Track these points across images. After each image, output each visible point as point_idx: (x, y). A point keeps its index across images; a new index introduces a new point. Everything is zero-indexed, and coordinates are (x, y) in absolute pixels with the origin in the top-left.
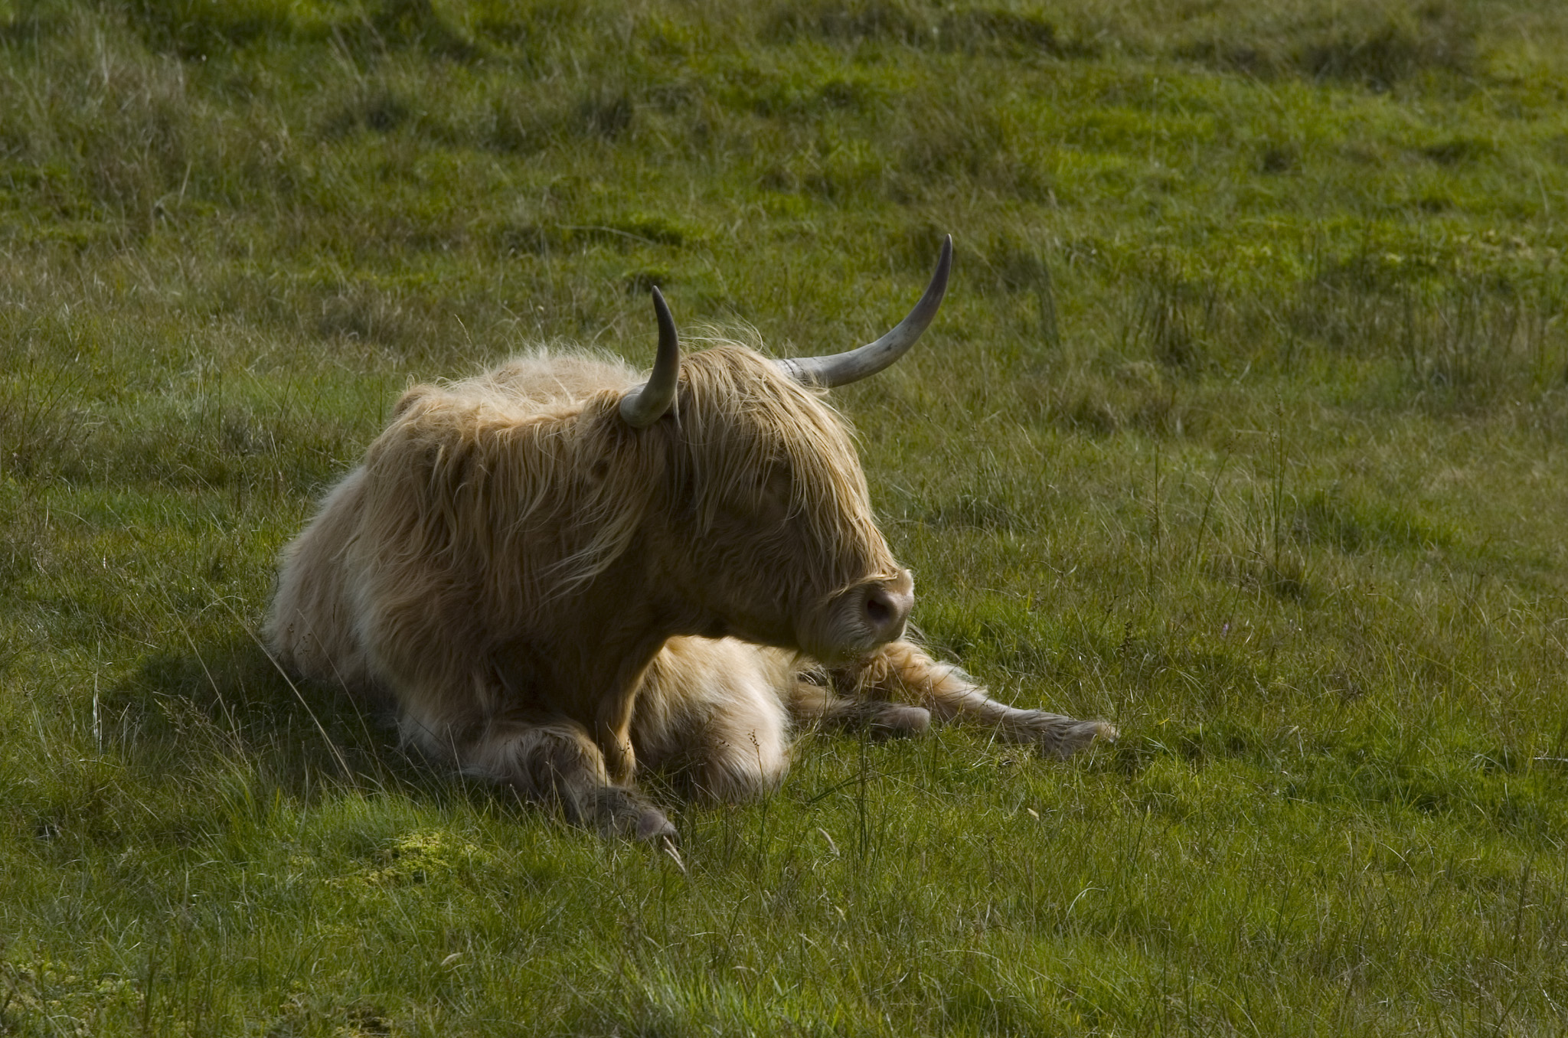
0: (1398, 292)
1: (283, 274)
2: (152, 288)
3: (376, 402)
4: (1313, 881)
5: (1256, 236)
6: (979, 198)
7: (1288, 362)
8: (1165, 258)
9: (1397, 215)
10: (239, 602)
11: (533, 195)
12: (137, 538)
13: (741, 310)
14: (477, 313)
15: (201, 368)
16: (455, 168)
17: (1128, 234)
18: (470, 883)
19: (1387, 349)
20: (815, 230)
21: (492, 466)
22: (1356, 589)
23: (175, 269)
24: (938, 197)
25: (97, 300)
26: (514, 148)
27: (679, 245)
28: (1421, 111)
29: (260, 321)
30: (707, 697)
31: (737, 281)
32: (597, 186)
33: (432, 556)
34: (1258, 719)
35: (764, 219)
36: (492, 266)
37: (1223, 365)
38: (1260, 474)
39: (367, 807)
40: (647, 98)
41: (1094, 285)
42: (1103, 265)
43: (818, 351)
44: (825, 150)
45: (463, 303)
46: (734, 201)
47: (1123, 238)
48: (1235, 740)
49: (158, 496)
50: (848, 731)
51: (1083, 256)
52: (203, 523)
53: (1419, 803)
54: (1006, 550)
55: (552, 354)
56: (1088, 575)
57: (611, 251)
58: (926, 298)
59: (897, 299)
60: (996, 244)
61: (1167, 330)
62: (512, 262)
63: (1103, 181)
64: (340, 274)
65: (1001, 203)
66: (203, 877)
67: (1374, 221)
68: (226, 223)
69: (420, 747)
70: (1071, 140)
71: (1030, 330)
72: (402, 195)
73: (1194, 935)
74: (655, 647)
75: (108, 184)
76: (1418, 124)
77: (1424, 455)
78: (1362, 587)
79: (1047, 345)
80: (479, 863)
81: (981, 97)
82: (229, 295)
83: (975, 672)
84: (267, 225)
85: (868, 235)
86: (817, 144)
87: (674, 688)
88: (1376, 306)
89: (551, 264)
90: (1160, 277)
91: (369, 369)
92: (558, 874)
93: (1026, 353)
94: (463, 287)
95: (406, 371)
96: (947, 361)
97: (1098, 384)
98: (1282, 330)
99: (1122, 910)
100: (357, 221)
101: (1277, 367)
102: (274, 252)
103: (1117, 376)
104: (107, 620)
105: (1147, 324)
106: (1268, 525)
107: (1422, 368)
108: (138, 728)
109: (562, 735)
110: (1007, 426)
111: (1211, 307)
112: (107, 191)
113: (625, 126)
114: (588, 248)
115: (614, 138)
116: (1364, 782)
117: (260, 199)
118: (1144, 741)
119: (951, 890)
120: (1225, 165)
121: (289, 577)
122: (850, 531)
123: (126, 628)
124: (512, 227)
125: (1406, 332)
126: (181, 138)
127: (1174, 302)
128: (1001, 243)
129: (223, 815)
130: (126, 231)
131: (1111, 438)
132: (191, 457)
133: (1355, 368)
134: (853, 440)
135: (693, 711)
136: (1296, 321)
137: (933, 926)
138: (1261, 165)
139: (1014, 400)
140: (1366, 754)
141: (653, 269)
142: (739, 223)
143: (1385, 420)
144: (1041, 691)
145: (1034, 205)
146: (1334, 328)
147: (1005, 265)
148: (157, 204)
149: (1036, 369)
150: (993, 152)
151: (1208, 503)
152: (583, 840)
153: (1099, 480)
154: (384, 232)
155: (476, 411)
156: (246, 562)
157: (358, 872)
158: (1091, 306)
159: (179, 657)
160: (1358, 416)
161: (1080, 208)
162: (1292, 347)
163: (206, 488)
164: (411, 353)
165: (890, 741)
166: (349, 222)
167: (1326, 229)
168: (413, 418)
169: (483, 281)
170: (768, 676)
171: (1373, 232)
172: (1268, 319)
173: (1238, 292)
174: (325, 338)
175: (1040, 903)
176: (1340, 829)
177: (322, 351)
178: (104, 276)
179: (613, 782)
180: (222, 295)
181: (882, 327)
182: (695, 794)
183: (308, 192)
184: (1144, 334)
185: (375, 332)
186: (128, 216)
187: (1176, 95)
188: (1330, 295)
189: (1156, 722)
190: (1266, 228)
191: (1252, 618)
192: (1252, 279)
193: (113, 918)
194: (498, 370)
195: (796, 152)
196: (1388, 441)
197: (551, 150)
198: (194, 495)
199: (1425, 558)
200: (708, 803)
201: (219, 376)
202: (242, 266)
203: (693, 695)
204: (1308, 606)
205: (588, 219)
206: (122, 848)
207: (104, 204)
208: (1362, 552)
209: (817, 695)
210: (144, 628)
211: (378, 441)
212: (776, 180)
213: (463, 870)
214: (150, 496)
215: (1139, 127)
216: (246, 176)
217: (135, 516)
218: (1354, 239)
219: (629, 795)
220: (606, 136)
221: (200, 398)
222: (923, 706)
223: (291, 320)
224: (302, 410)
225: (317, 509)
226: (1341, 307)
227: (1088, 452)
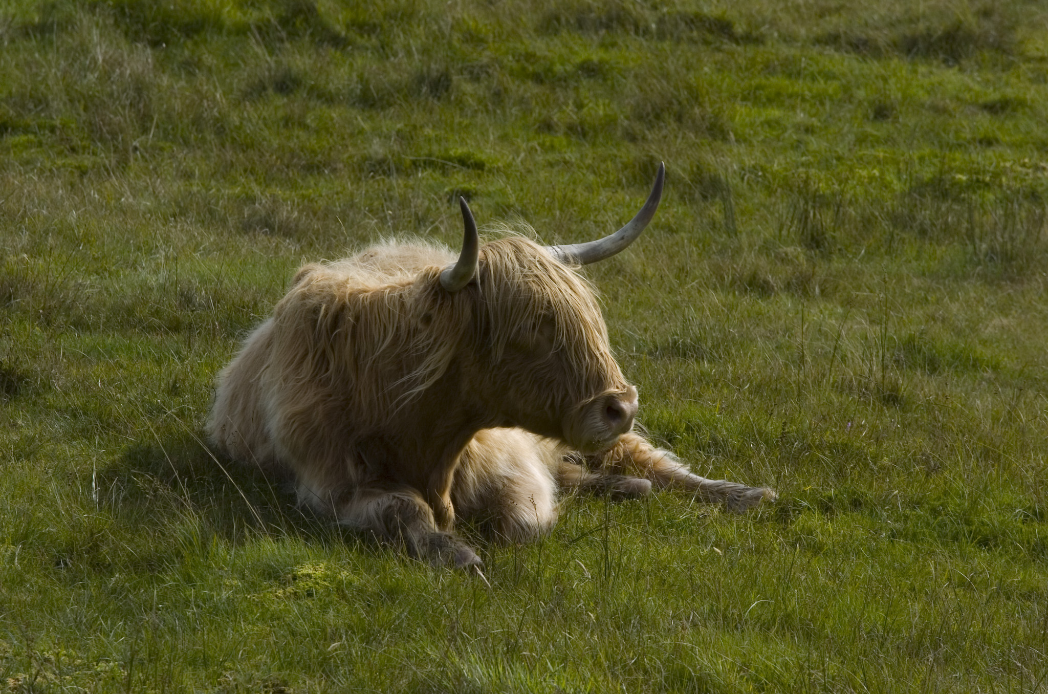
0: (964, 200)
1: (218, 190)
2: (131, 200)
3: (281, 276)
4: (908, 594)
5: (868, 163)
6: (683, 138)
7: (890, 247)
8: (808, 177)
9: (963, 148)
10: (189, 409)
11: (385, 137)
12: (122, 367)
13: (524, 214)
14: (348, 216)
15: (163, 253)
16: (332, 119)
17: (783, 162)
18: (344, 597)
19: (956, 238)
20: (573, 160)
21: (357, 319)
22: (936, 399)
23: (146, 188)
24: (656, 138)
25: (95, 208)
26: (372, 106)
27: (483, 170)
28: (979, 79)
29: (203, 222)
30: (501, 472)
31: (521, 194)
32: (428, 131)
33: (318, 378)
34: (871, 486)
35: (539, 152)
36: (358, 183)
37: (846, 249)
38: (872, 322)
39: (275, 546)
40: (461, 72)
41: (760, 196)
42: (766, 182)
43: (576, 241)
44: (580, 106)
45: (339, 209)
46: (519, 140)
47: (779, 164)
48: (856, 500)
49: (135, 339)
50: (597, 495)
51: (753, 176)
52: (166, 357)
53: (979, 542)
54: (702, 374)
55: (399, 242)
56: (757, 390)
57: (437, 175)
58: (647, 205)
59: (628, 206)
60: (695, 169)
61: (809, 226)
62: (371, 182)
63: (766, 126)
64: (256, 190)
65: (697, 141)
66: (166, 593)
67: (947, 153)
68: (180, 156)
69: (311, 506)
70: (744, 99)
71: (718, 226)
72: (298, 137)
73: (828, 630)
74: (468, 438)
75: (101, 130)
76: (977, 87)
77: (981, 309)
78: (941, 398)
79: (730, 237)
80: (350, 583)
81: (684, 71)
82: (182, 204)
83: (681, 455)
84: (208, 157)
85: (609, 163)
86: (575, 103)
87: (479, 466)
88: (950, 209)
89: (397, 183)
90: (804, 191)
91: (276, 253)
92: (403, 591)
93: (715, 242)
94: (339, 199)
95: (300, 254)
96: (662, 247)
97: (763, 262)
98: (885, 225)
99: (780, 614)
100: (267, 155)
101: (883, 250)
102: (213, 175)
103: (776, 257)
104: (102, 422)
105: (796, 222)
106: (877, 356)
107: (980, 251)
108: (122, 495)
109: (406, 498)
110: (703, 290)
111: (838, 210)
112: (101, 136)
113: (447, 90)
114: (422, 172)
115: (439, 99)
116: (942, 528)
117: (204, 141)
118: (795, 501)
119: (666, 602)
120: (848, 115)
121: (223, 391)
122: (595, 360)
123: (114, 427)
124: (370, 158)
125: (969, 226)
126: (150, 100)
127: (814, 207)
128: (698, 168)
129: (179, 552)
130: (114, 162)
131: (772, 298)
132: (157, 313)
133: (935, 251)
134: (597, 299)
135: (492, 482)
136: (895, 219)
137: (654, 625)
138: (872, 116)
139: (707, 273)
140: (943, 509)
141: (466, 186)
142: (522, 155)
143: (955, 285)
144: (725, 468)
145: (720, 142)
146: (921, 224)
147: (701, 182)
148: (134, 144)
149: (721, 252)
150: (692, 107)
151: (837, 341)
152: (419, 568)
153: (764, 327)
154: (286, 161)
155: (347, 282)
156: (194, 383)
157: (270, 590)
158: (758, 210)
159: (149, 447)
160: (937, 283)
161: (751, 145)
162: (892, 237)
163: (167, 333)
164: (304, 243)
165: (625, 501)
166: (262, 155)
167: (915, 158)
168: (305, 287)
169: (352, 194)
170: (543, 459)
171: (946, 160)
172: (876, 218)
173: (857, 201)
174: (246, 233)
175: (726, 610)
176: (926, 560)
177: (244, 243)
178: (100, 192)
179: (439, 529)
180: (178, 204)
181: (619, 224)
182: (494, 537)
183: (235, 135)
184: (794, 228)
185: (280, 229)
186: (115, 152)
187: (814, 68)
188: (918, 202)
189: (803, 488)
190: (876, 157)
191: (867, 418)
192: (866, 192)
193: (106, 622)
194: (362, 253)
195: (560, 108)
196: (958, 300)
197: (397, 106)
198: (159, 338)
199: (982, 378)
200: (503, 543)
201: (176, 259)
202: (191, 185)
203: (492, 471)
204: (904, 410)
205: (422, 153)
206: (112, 574)
207: (99, 144)
208: (940, 374)
209: (574, 471)
210: (126, 427)
211: (282, 302)
212: (547, 127)
213: (340, 589)
214: (130, 339)
215: (790, 90)
216: (193, 125)
217: (120, 352)
218: (934, 165)
219: (450, 538)
220: (433, 97)
221: (163, 274)
222: (647, 478)
223: (224, 221)
224: (231, 281)
225: (241, 347)
226: (925, 210)
227: (757, 308)
